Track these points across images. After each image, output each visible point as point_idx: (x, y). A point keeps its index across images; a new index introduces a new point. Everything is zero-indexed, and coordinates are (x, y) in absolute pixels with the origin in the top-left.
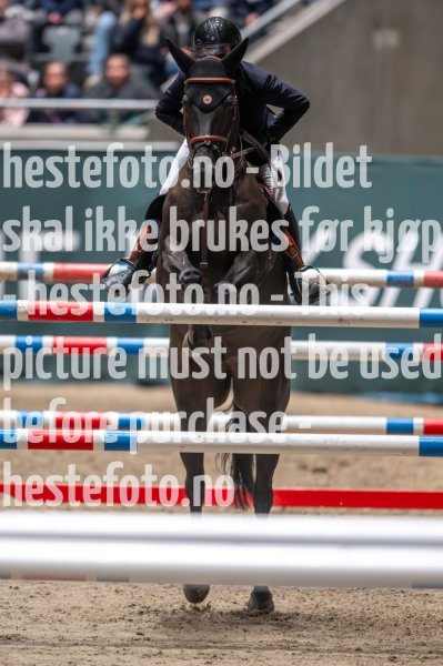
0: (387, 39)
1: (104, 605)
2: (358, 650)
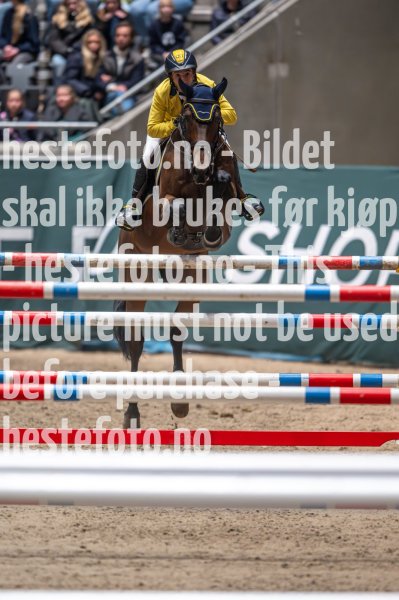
0: (279, 71)
1: (54, 525)
2: (257, 559)
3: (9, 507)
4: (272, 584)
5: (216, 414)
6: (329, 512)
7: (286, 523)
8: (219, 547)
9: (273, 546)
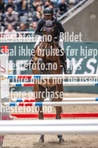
0: (93, 16)
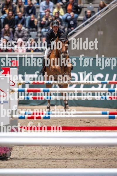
0: (101, 33)
3: (32, 147)
4: (100, 166)
5: (85, 122)
6: (115, 147)
7: (104, 150)
8: (86, 157)
9: (101, 156)
